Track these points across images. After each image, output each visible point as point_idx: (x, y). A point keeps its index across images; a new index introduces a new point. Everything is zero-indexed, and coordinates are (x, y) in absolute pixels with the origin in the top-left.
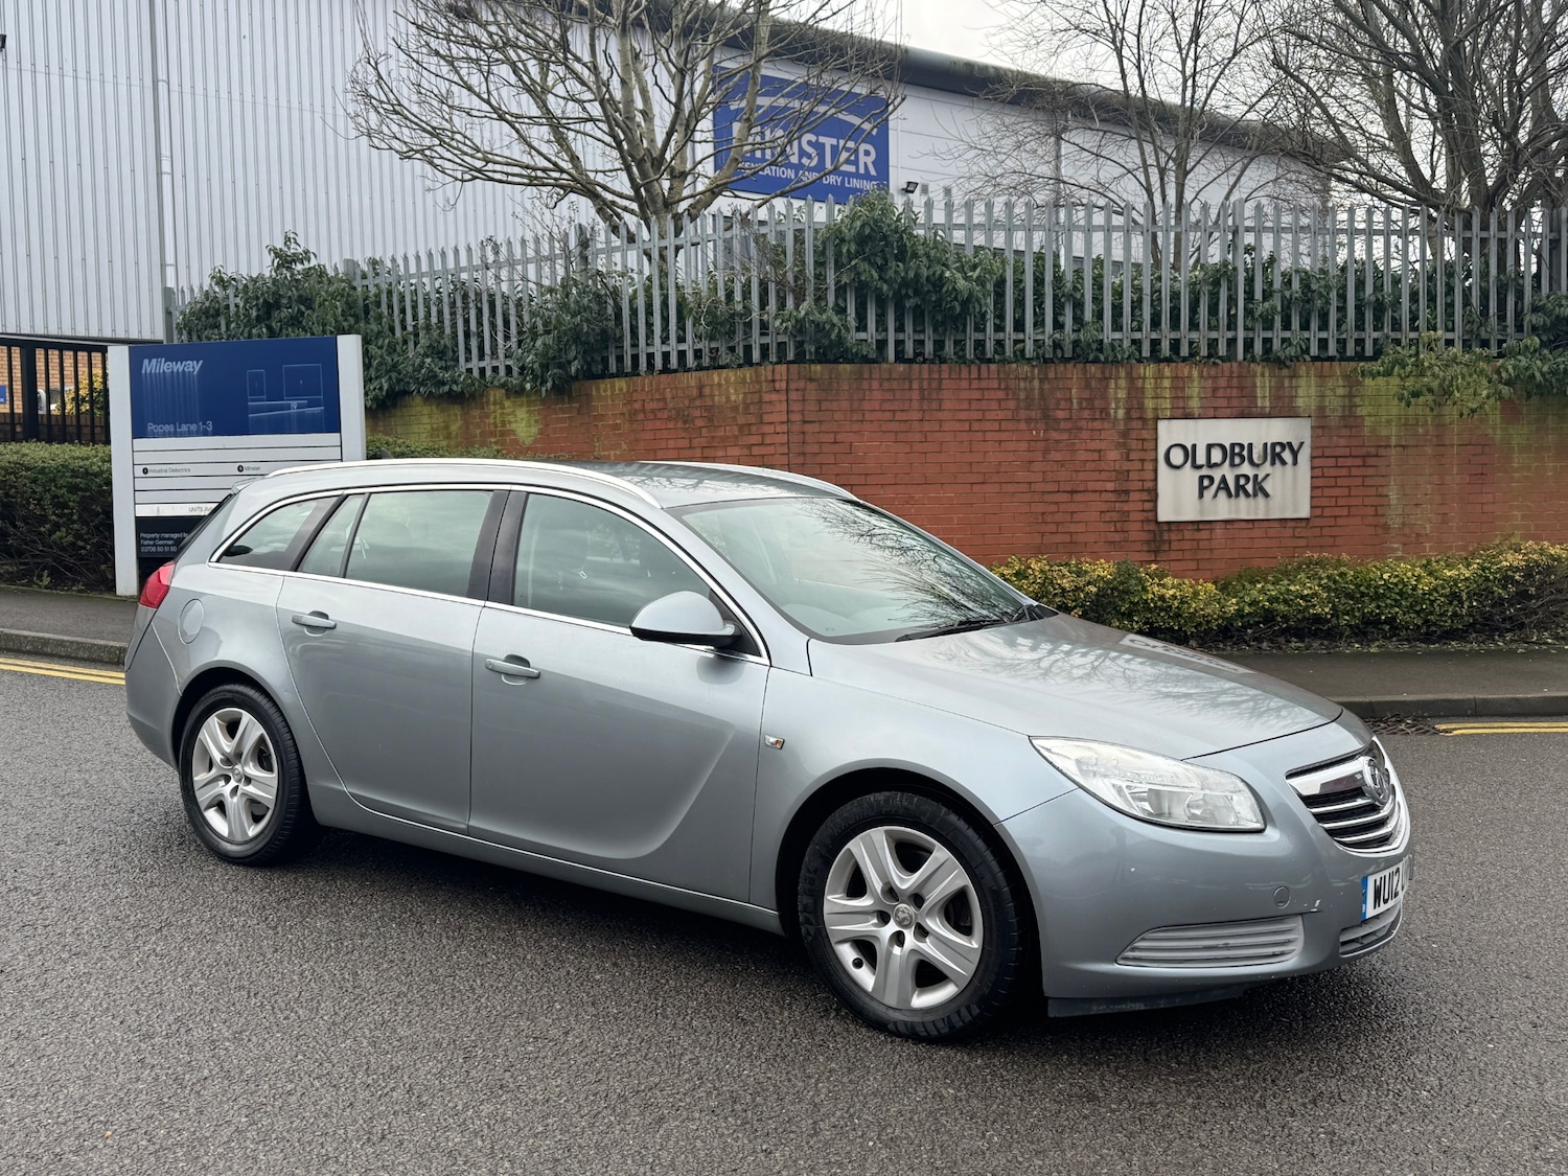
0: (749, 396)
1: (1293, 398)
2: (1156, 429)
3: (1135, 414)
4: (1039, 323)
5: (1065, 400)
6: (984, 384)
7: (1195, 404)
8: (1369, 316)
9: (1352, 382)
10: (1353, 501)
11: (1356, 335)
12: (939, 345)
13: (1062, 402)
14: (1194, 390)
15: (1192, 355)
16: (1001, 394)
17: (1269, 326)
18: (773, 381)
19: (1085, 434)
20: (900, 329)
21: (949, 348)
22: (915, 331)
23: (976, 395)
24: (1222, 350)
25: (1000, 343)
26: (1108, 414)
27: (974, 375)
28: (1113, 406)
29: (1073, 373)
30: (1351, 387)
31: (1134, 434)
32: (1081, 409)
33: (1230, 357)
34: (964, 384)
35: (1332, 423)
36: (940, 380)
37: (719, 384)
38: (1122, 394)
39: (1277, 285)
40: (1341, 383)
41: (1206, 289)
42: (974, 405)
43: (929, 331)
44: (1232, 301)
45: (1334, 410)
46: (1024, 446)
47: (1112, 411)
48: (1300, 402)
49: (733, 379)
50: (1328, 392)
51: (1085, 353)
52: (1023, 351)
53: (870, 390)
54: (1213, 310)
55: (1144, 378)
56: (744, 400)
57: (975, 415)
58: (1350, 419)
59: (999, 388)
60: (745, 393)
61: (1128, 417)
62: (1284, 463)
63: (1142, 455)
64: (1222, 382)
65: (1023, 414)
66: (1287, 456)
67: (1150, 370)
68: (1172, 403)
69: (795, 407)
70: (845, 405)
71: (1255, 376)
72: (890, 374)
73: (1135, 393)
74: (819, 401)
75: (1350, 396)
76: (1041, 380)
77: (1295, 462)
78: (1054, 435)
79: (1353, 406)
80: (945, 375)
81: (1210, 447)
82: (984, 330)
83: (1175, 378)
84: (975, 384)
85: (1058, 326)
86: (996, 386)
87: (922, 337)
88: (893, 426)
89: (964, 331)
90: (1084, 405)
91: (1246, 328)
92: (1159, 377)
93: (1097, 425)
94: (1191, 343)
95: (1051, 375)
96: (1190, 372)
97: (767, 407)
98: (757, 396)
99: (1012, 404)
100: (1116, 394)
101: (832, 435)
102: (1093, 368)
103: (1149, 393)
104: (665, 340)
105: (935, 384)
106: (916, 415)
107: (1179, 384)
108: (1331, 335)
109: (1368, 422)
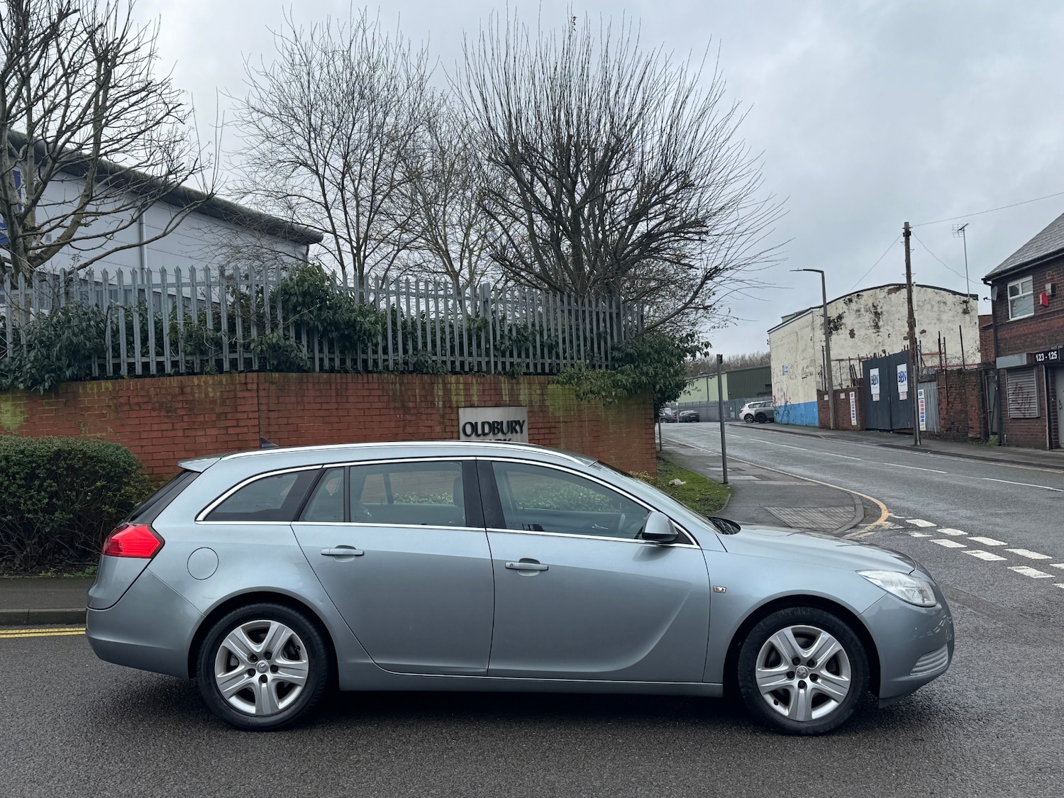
0: (225, 394)
1: (518, 395)
2: (458, 413)
3: (448, 405)
4: (395, 350)
5: (413, 396)
6: (371, 386)
7: (475, 398)
8: (546, 350)
9: (543, 386)
11: (541, 361)
12: (343, 361)
13: (411, 397)
14: (474, 390)
15: (471, 369)
16: (380, 393)
17: (504, 356)
18: (246, 384)
19: (424, 417)
20: (321, 351)
21: (349, 363)
22: (329, 352)
23: (367, 393)
24: (484, 368)
25: (375, 362)
26: (434, 405)
27: (365, 381)
28: (437, 400)
29: (416, 380)
30: (542, 390)
31: (447, 417)
32: (421, 401)
33: (488, 372)
34: (360, 386)
35: (536, 410)
36: (347, 383)
37: (199, 386)
38: (441, 393)
39: (506, 332)
40: (538, 387)
41: (475, 333)
42: (366, 398)
43: (337, 353)
44: (487, 341)
45: (536, 402)
46: (393, 424)
47: (436, 403)
48: (522, 398)
49: (211, 382)
50: (533, 393)
51: (419, 369)
52: (388, 366)
53: (308, 390)
54: (479, 346)
55: (451, 383)
56: (221, 397)
57: (367, 405)
58: (543, 409)
59: (379, 389)
60: (222, 392)
61: (444, 407)
62: (517, 432)
63: (452, 429)
64: (487, 387)
65: (392, 405)
66: (518, 428)
67: (453, 379)
68: (465, 398)
69: (263, 401)
70: (293, 399)
71: (501, 383)
72: (319, 380)
73: (447, 392)
74: (278, 397)
75: (542, 394)
76: (400, 384)
77: (522, 432)
78: (408, 417)
79: (544, 400)
80: (349, 380)
81: (483, 424)
82: (367, 353)
83: (465, 384)
84: (366, 386)
85: (405, 351)
86: (377, 388)
87: (333, 356)
88: (322, 413)
89: (356, 353)
90: (423, 399)
91: (495, 356)
92: (458, 383)
93: (429, 411)
94: (470, 363)
95: (405, 381)
96: (472, 380)
97: (239, 401)
98: (233, 393)
99: (385, 399)
100: (438, 392)
101: (286, 420)
102: (426, 377)
103: (454, 393)
105: (344, 386)
106: (335, 406)
107: (467, 387)
108: (531, 360)
109: (551, 409)
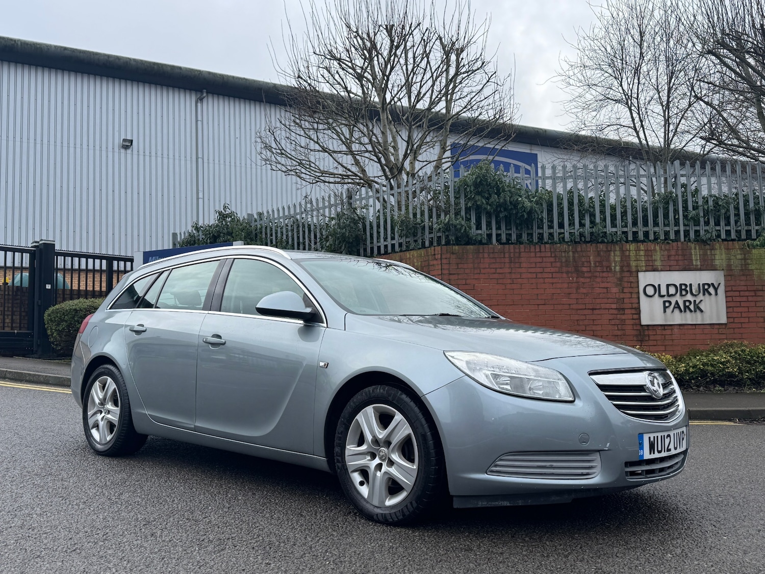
0: (423, 263)
1: (712, 260)
2: (638, 276)
3: (625, 269)
4: (572, 224)
5: (587, 262)
6: (543, 255)
7: (658, 263)
8: (752, 218)
9: (746, 252)
10: (751, 315)
11: (746, 228)
12: (519, 236)
13: (585, 263)
14: (658, 257)
15: (656, 239)
16: (552, 260)
17: (697, 223)
18: (434, 255)
19: (598, 280)
20: (498, 228)
21: (525, 237)
22: (506, 229)
23: (539, 260)
24: (672, 236)
25: (551, 235)
26: (611, 269)
27: (538, 250)
28: (613, 265)
29: (591, 248)
30: (745, 255)
31: (626, 279)
32: (596, 266)
33: (677, 240)
34: (533, 254)
35: (736, 273)
36: (520, 253)
37: (410, 258)
38: (618, 259)
39: (700, 203)
40: (739, 252)
41: (661, 206)
42: (538, 265)
43: (514, 229)
44: (676, 211)
45: (736, 266)
46: (566, 285)
47: (613, 268)
48: (717, 262)
49: (416, 255)
50: (732, 257)
51: (595, 239)
52: (563, 238)
53: (483, 258)
54: (666, 216)
55: (630, 251)
56: (421, 265)
57: (539, 270)
58: (746, 271)
59: (551, 257)
60: (421, 262)
61: (622, 271)
62: (710, 294)
63: (631, 290)
64: (673, 253)
65: (564, 269)
66: (712, 290)
67: (632, 247)
68: (646, 263)
69: (445, 267)
70: (471, 265)
71: (691, 249)
72: (494, 250)
73: (625, 259)
74: (458, 264)
75: (745, 259)
76: (573, 252)
77: (716, 294)
78: (582, 280)
79: (746, 264)
80: (522, 250)
81: (668, 286)
82: (542, 228)
83: (646, 251)
84: (538, 254)
85: (582, 225)
86: (550, 255)
87: (510, 232)
88: (496, 276)
89: (532, 229)
90: (597, 264)
91: (685, 225)
92: (638, 250)
93: (605, 274)
94: (655, 233)
95: (579, 249)
96: (655, 247)
97: (432, 268)
98: (427, 262)
99: (558, 264)
100: (615, 259)
101: (464, 281)
102: (601, 246)
103: (633, 258)
104: (386, 239)
105: (517, 255)
106: (507, 270)
107: (649, 254)
108: (732, 228)
109: (756, 272)
